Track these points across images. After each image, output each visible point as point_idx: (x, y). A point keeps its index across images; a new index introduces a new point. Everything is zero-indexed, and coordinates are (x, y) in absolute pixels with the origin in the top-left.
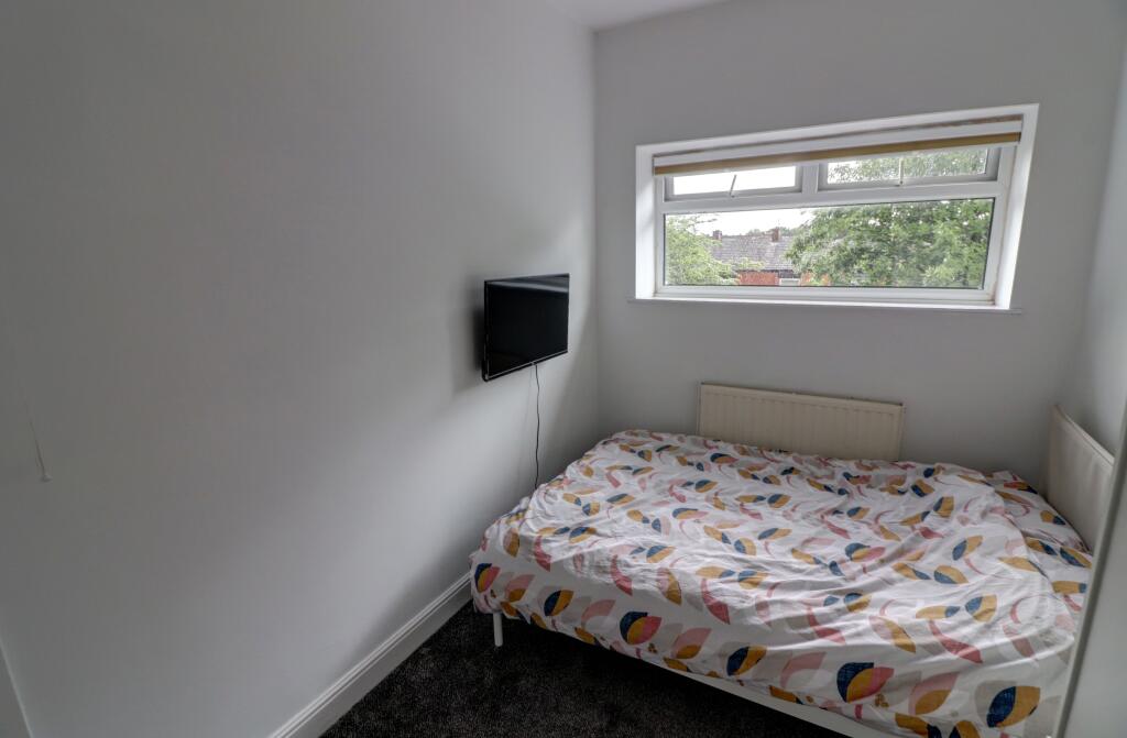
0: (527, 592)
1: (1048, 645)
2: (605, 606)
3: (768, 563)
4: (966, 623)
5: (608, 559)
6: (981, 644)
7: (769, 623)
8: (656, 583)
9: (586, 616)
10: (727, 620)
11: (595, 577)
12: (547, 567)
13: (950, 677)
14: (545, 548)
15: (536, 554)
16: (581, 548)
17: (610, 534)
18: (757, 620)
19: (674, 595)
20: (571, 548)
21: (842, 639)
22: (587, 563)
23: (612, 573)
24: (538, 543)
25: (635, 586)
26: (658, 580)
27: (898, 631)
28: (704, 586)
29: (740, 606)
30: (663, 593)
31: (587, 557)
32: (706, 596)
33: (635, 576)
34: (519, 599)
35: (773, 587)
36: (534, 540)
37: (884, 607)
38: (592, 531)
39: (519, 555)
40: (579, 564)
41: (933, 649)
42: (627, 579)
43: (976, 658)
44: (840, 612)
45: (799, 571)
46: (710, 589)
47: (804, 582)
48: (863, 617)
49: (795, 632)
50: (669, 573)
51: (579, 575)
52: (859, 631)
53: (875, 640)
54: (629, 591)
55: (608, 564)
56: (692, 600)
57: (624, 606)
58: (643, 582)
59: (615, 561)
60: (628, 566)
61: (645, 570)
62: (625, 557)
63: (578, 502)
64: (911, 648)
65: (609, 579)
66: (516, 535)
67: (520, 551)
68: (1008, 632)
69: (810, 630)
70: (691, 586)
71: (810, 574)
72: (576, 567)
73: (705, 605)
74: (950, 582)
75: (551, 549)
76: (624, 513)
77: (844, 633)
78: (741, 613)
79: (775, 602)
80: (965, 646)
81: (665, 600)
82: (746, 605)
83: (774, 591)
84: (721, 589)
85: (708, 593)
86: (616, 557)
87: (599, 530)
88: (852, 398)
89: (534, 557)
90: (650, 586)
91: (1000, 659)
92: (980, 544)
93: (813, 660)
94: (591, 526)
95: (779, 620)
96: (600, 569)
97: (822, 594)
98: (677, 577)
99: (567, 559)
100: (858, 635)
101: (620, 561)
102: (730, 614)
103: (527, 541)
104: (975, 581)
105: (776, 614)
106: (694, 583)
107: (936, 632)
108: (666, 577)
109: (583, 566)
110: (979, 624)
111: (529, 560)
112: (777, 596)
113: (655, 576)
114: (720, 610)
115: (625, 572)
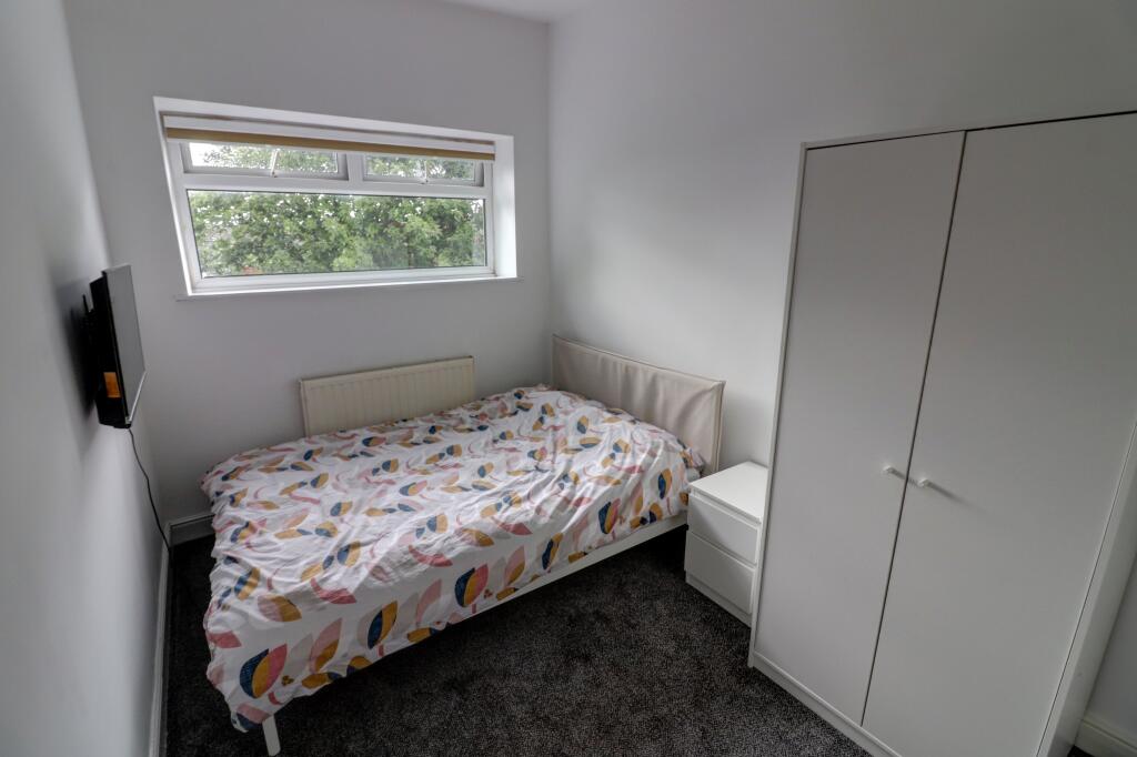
0: (340, 641)
1: (658, 447)
2: (434, 591)
3: (510, 486)
4: (624, 457)
5: (405, 553)
6: (639, 462)
7: (551, 517)
8: (463, 543)
9: (419, 613)
10: (529, 533)
11: (407, 574)
12: (350, 599)
13: (638, 486)
14: (329, 587)
15: (325, 599)
16: (367, 564)
17: (375, 538)
18: (544, 520)
19: (484, 541)
20: (357, 570)
21: (589, 500)
22: (388, 569)
23: (421, 561)
24: (317, 588)
25: (449, 556)
26: (463, 540)
27: (607, 479)
28: (497, 522)
29: (528, 519)
30: (477, 545)
31: (384, 565)
32: (505, 526)
33: (442, 549)
34: (332, 656)
35: (528, 497)
36: (310, 586)
37: (585, 473)
38: (357, 545)
39: (302, 614)
40: (381, 575)
41: (626, 477)
42: (439, 555)
43: (642, 471)
44: (573, 487)
45: (527, 481)
46: (502, 520)
47: (538, 485)
48: (584, 484)
49: (566, 512)
50: (465, 530)
51: (391, 584)
52: (592, 490)
53: (603, 489)
54: (448, 563)
55: (410, 556)
56: (498, 535)
57: (450, 578)
58: (453, 549)
59: (412, 551)
60: (428, 546)
61: (445, 541)
62: (417, 542)
63: (303, 532)
64: (618, 483)
65: (423, 567)
66: (278, 600)
67: (301, 608)
68: (643, 451)
69: (571, 507)
70: (489, 526)
71: (534, 479)
72: (381, 579)
73: (509, 533)
74: (594, 445)
75: (338, 582)
76: (364, 516)
77: (588, 496)
78: (533, 522)
79: (542, 503)
80: (634, 467)
81: (480, 549)
82: (531, 515)
83: (532, 499)
84: (509, 516)
85: (503, 524)
86: (410, 547)
87: (362, 541)
88: (437, 361)
89: (326, 603)
90: (461, 547)
91: (650, 465)
92: (588, 420)
93: (584, 523)
94: (349, 541)
95: (554, 512)
96: (408, 565)
97: (553, 486)
98: (474, 528)
99: (366, 579)
100: (594, 492)
101: (418, 548)
102: (528, 527)
103: (301, 595)
104: (604, 437)
105: (550, 509)
106: (489, 524)
107: (619, 469)
108: (466, 534)
109: (387, 574)
110: (629, 455)
111: (323, 608)
112: (537, 501)
113: (457, 539)
114: (521, 529)
115: (431, 552)
